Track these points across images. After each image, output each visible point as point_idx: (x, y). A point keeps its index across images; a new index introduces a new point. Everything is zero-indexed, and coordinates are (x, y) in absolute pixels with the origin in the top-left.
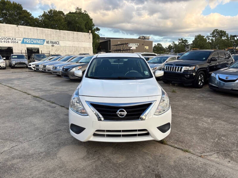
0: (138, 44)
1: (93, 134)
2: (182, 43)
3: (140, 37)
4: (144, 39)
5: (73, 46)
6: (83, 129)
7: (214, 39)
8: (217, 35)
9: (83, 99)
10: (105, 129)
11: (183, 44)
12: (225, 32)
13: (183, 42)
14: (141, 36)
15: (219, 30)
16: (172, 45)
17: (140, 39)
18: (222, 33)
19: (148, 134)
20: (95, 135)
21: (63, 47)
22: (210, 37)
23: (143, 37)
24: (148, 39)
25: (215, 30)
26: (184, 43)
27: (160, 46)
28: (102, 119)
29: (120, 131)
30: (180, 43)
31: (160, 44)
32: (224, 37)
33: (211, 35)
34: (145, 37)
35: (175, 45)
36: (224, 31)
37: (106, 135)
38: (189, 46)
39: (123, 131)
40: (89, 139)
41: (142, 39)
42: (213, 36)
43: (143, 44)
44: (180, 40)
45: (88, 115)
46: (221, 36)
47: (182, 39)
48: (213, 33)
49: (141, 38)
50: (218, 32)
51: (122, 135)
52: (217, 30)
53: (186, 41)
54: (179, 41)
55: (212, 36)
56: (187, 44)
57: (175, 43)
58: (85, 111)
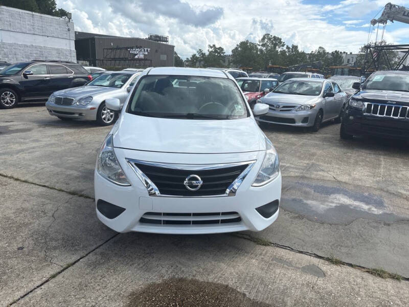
1: (139, 219)
2: (214, 52)
3: (151, 36)
4: (158, 41)
5: (32, 45)
6: (121, 210)
7: (264, 49)
8: (268, 44)
9: (122, 155)
10: (162, 211)
11: (217, 54)
12: (281, 39)
13: (216, 51)
14: (153, 34)
15: (271, 36)
16: (198, 56)
17: (152, 39)
18: (276, 41)
19: (238, 220)
20: (143, 221)
21: (11, 45)
22: (259, 45)
24: (166, 41)
25: (266, 35)
26: (219, 53)
28: (158, 192)
29: (188, 215)
30: (211, 53)
32: (279, 47)
33: (260, 42)
34: (160, 37)
35: (203, 55)
36: (278, 38)
37: (163, 221)
38: (226, 59)
39: (195, 215)
40: (132, 228)
41: (155, 40)
42: (263, 45)
43: (156, 51)
44: (211, 47)
45: (131, 185)
46: (275, 45)
47: (214, 46)
48: (263, 39)
50: (270, 39)
51: (193, 221)
52: (269, 34)
53: (221, 49)
54: (210, 50)
55: (261, 44)
56: (222, 55)
57: (204, 52)
58: (123, 177)
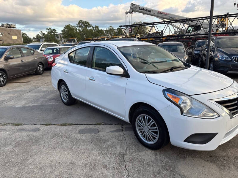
0: (3, 33)
2: (50, 32)
3: (3, 25)
4: (9, 27)
7: (80, 29)
8: (82, 26)
12: (89, 23)
14: (5, 23)
16: (40, 35)
17: (4, 27)
18: (86, 24)
22: (77, 27)
23: (8, 25)
24: (15, 27)
25: (80, 21)
26: (53, 33)
27: (25, 36)
30: (48, 33)
31: (24, 33)
32: (89, 27)
33: (77, 25)
34: (10, 25)
35: (44, 34)
36: (87, 22)
38: (59, 36)
41: (7, 27)
42: (79, 27)
43: (9, 34)
44: (48, 29)
46: (86, 26)
47: (50, 28)
48: (79, 23)
49: (5, 25)
50: (83, 23)
52: (82, 20)
53: (55, 30)
54: (48, 31)
55: (78, 26)
56: (56, 33)
57: (44, 33)
